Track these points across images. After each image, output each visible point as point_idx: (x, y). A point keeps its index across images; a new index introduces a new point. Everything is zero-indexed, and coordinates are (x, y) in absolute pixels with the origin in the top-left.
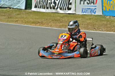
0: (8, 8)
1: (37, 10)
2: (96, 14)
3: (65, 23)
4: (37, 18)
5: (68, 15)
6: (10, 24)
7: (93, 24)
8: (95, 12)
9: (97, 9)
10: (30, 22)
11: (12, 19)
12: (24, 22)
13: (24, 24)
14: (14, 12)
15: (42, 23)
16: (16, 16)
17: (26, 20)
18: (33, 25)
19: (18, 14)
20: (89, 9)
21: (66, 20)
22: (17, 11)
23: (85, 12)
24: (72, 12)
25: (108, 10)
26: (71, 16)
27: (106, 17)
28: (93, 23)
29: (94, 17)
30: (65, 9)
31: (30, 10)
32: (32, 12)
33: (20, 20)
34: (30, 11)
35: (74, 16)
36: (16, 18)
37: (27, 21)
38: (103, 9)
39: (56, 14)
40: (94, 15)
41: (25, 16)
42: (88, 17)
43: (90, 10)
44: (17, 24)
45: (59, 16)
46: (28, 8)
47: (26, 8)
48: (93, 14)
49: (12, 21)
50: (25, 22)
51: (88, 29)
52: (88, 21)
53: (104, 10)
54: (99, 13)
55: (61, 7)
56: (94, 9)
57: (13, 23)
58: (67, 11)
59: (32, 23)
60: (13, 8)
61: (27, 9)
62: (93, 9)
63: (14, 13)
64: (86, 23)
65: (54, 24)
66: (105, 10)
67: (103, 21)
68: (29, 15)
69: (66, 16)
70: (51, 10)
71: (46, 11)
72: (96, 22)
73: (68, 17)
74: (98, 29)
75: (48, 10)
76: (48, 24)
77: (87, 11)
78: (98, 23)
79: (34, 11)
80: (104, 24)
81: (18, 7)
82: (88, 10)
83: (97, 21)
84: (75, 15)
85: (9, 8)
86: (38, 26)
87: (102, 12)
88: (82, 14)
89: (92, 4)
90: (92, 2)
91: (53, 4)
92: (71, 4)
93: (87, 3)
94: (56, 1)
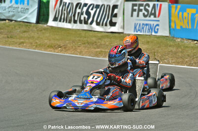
0: (7, 21)
1: (57, 24)
2: (158, 34)
3: (105, 49)
4: (57, 39)
5: (111, 34)
6: (11, 47)
7: (153, 51)
8: (156, 30)
9: (160, 25)
10: (45, 46)
11: (13, 40)
12: (34, 46)
13: (35, 49)
14: (16, 28)
15: (65, 48)
16: (21, 35)
17: (38, 41)
18: (49, 51)
19: (24, 32)
20: (147, 25)
21: (107, 43)
22: (22, 26)
23: (140, 30)
24: (118, 29)
25: (178, 27)
26: (115, 36)
27: (175, 39)
28: (154, 49)
29: (155, 39)
30: (106, 25)
31: (44, 24)
32: (47, 29)
33: (27, 41)
34: (45, 26)
35: (122, 36)
36: (21, 38)
37: (40, 44)
38: (170, 27)
39: (90, 32)
40: (156, 36)
41: (36, 35)
42: (146, 39)
43: (147, 27)
44: (22, 47)
45: (95, 36)
47: (38, 22)
48: (153, 34)
49: (14, 43)
50: (36, 44)
52: (145, 46)
53: (172, 28)
54: (164, 32)
55: (98, 21)
56: (154, 26)
57: (16, 47)
58: (109, 29)
59: (48, 46)
60: (15, 21)
61: (40, 23)
62: (153, 25)
63: (17, 29)
65: (86, 50)
67: (170, 46)
68: (43, 33)
69: (107, 36)
70: (81, 25)
71: (73, 26)
72: (158, 47)
73: (111, 38)
74: (162, 60)
75: (75, 25)
76: (75, 49)
77: (143, 28)
78: (162, 49)
79: (52, 27)
80: (172, 51)
81: (24, 19)
82: (145, 27)
83: (160, 47)
84: (122, 34)
85: (9, 20)
86: (58, 52)
87: (170, 30)
88: (136, 33)
89: (152, 17)
90: (151, 14)
91: (85, 15)
92: (116, 16)
93: (144, 14)
94: (90, 10)
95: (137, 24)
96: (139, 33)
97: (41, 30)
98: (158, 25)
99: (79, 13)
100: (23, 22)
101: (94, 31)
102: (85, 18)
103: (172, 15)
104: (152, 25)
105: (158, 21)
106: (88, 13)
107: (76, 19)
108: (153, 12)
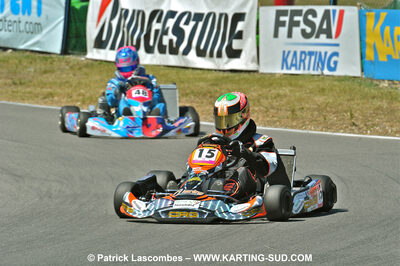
2: (339, 72)
5: (231, 74)
7: (340, 107)
8: (332, 65)
9: (340, 55)
11: (28, 90)
14: (25, 64)
16: (40, 78)
17: (82, 91)
19: (45, 72)
20: (311, 54)
22: (35, 59)
23: (295, 65)
24: (246, 64)
25: (383, 58)
26: (246, 80)
27: (375, 82)
28: (340, 104)
29: (336, 83)
31: (79, 55)
32: (92, 65)
33: (59, 90)
34: (83, 59)
35: (259, 80)
36: (43, 85)
38: (362, 57)
39: (187, 71)
40: (333, 76)
41: (74, 80)
43: (313, 58)
44: (52, 104)
45: (202, 80)
46: (72, 50)
47: (65, 51)
48: (326, 72)
49: (34, 96)
51: (328, 128)
52: (320, 99)
53: (366, 59)
54: (349, 67)
55: (202, 47)
56: (328, 55)
57: (37, 103)
58: (226, 63)
60: (14, 49)
61: (69, 54)
62: (326, 53)
63: (26, 67)
66: (373, 59)
67: (373, 98)
68: (86, 74)
69: (227, 77)
70: (163, 56)
71: (144, 60)
72: (348, 100)
74: (369, 127)
78: (358, 105)
81: (33, 45)
82: (308, 57)
83: (353, 100)
84: (255, 75)
87: (362, 65)
88: (285, 71)
89: (323, 37)
90: (321, 31)
91: (171, 35)
92: (240, 36)
93: (303, 31)
94: (182, 25)
95: (289, 52)
96: (293, 71)
97: (80, 69)
98: (336, 54)
99: (157, 31)
100: (32, 51)
101: (193, 69)
102: (171, 41)
103: (368, 32)
104: (323, 55)
105: (338, 45)
106: (178, 31)
107: (151, 43)
108: (325, 27)
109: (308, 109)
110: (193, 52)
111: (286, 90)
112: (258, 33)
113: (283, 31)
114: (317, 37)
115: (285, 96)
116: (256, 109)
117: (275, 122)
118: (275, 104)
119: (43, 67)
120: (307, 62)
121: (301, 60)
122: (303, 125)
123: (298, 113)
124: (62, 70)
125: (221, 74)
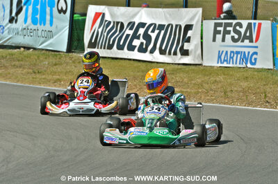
0: (22, 49)
2: (258, 66)
5: (184, 67)
6: (42, 87)
7: (258, 90)
8: (253, 61)
9: (259, 54)
11: (43, 77)
14: (41, 59)
16: (52, 69)
19: (56, 65)
20: (238, 53)
21: (185, 80)
22: (49, 56)
23: (227, 61)
24: (194, 60)
28: (258, 88)
29: (256, 73)
31: (80, 53)
35: (203, 70)
36: (54, 73)
38: (274, 55)
39: (153, 64)
40: (253, 68)
42: (241, 74)
43: (239, 56)
47: (69, 50)
48: (249, 65)
51: (249, 104)
52: (244, 84)
53: (277, 57)
54: (264, 63)
55: (163, 48)
57: (49, 86)
58: (180, 59)
60: (35, 49)
61: (72, 52)
63: (42, 61)
64: (241, 89)
69: (181, 69)
73: (187, 72)
78: (270, 88)
81: (47, 46)
82: (235, 55)
83: (267, 85)
84: (200, 67)
85: (24, 48)
87: (274, 61)
88: (220, 65)
89: (247, 41)
90: (245, 37)
91: (142, 40)
93: (233, 37)
94: (149, 32)
95: (223, 52)
96: (225, 65)
98: (256, 53)
100: (47, 50)
102: (142, 44)
105: (257, 47)
108: (248, 34)
109: (236, 91)
110: (157, 51)
111: (221, 78)
112: (202, 38)
113: (219, 37)
114: (243, 41)
115: (220, 82)
116: (200, 90)
117: (212, 100)
118: (213, 87)
119: (54, 61)
120: (235, 58)
121: (230, 57)
122: (233, 102)
123: (229, 94)
124: (67, 63)
125: (176, 66)
